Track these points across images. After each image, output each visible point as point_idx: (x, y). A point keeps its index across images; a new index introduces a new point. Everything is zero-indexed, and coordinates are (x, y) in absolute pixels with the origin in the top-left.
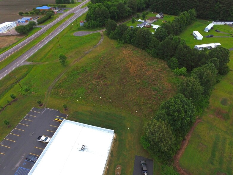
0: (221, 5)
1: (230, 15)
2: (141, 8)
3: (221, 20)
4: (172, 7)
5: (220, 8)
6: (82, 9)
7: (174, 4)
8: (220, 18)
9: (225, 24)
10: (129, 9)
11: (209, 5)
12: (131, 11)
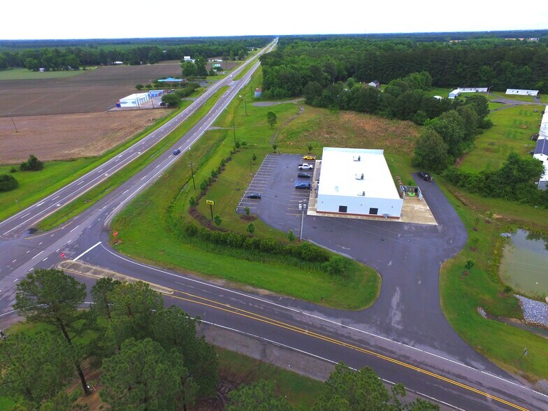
0: (465, 67)
1: (480, 79)
2: (341, 76)
3: (471, 86)
4: (392, 73)
5: (464, 70)
6: (237, 82)
7: (393, 69)
8: (468, 84)
9: (477, 91)
10: (326, 74)
11: (447, 67)
12: (329, 77)
